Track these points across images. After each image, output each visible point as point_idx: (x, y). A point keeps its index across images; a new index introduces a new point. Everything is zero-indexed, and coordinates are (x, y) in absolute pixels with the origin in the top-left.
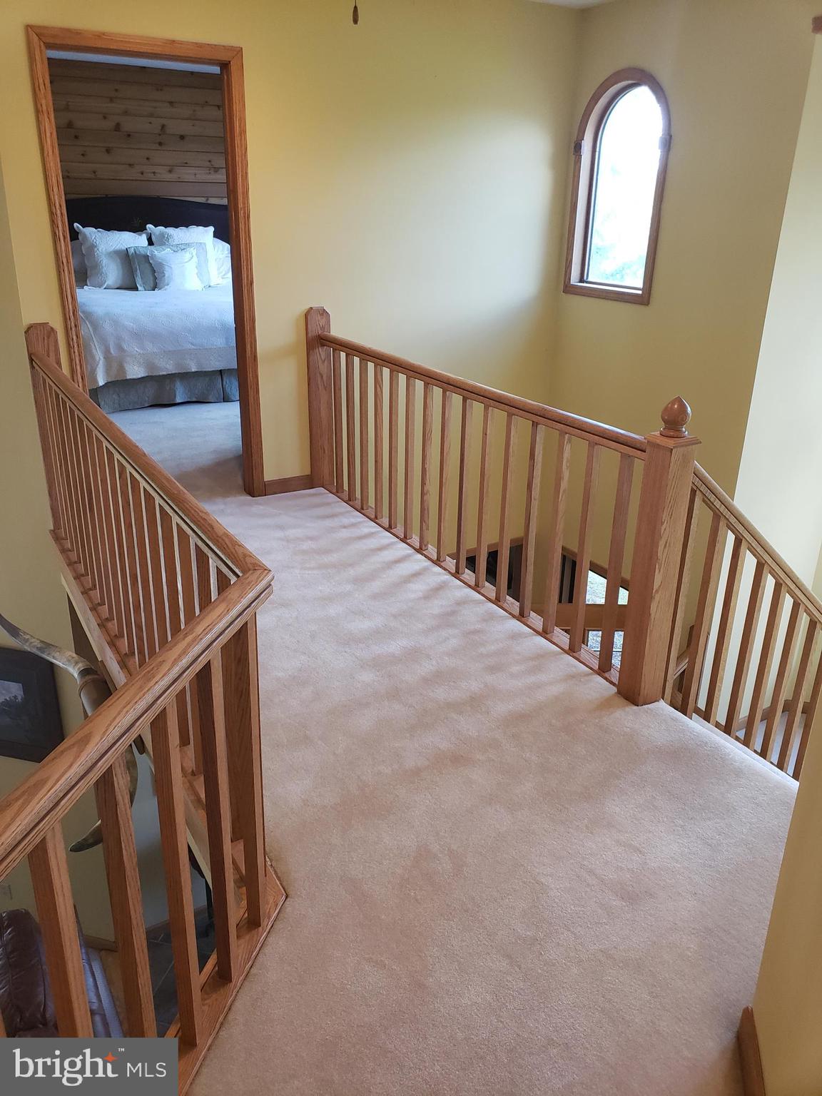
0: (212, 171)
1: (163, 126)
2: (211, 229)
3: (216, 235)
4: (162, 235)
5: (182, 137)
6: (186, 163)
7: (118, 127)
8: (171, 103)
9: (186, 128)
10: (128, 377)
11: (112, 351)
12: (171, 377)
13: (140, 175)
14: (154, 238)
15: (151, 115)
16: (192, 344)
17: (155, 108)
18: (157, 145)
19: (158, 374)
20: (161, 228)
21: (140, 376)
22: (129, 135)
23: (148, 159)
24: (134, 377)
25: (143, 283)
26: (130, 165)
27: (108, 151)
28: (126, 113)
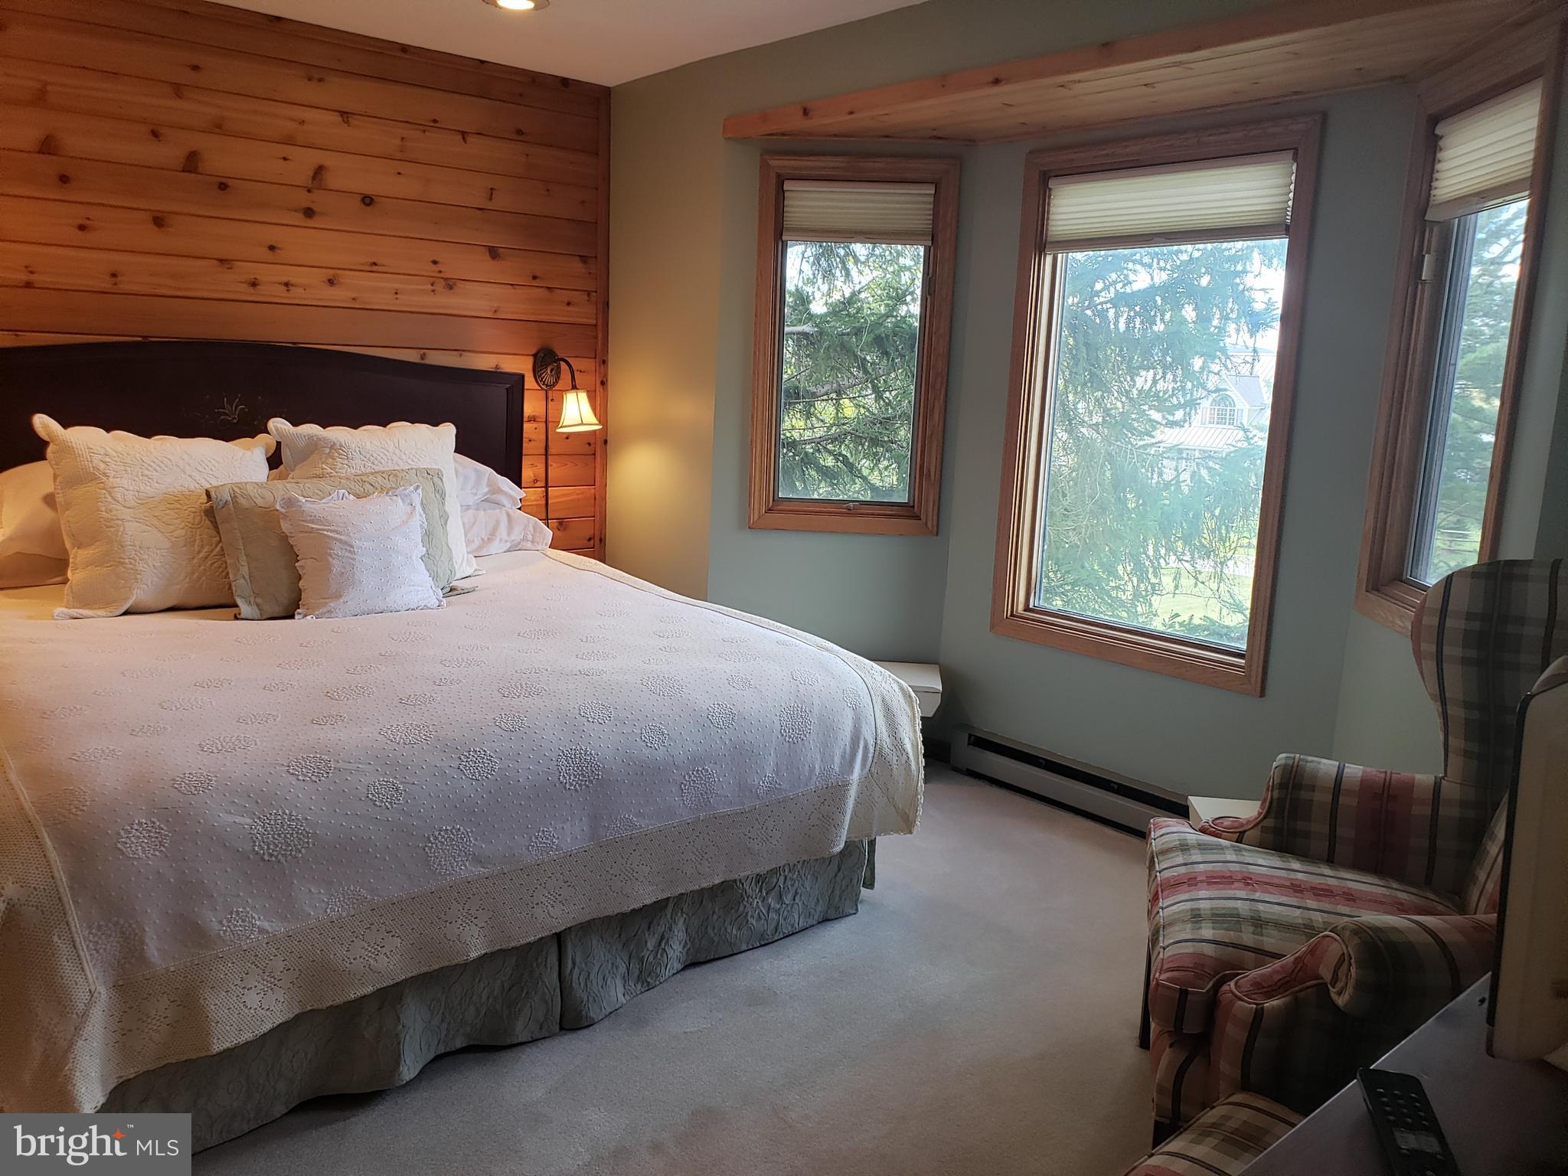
0: (440, 286)
1: (319, 171)
2: (448, 432)
3: (463, 447)
4: (314, 447)
5: (368, 200)
6: (375, 264)
7: (192, 163)
8: (344, 114)
9: (378, 180)
10: (218, 1046)
11: (153, 950)
12: (390, 996)
13: (251, 290)
14: (286, 454)
15: (289, 141)
16: (477, 860)
17: (303, 122)
18: (301, 215)
19: (339, 1000)
20: (311, 429)
21: (267, 1027)
22: (223, 186)
23: (272, 248)
24: (247, 1036)
25: (256, 595)
26: (221, 261)
27: (159, 221)
28: (218, 127)
